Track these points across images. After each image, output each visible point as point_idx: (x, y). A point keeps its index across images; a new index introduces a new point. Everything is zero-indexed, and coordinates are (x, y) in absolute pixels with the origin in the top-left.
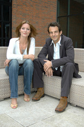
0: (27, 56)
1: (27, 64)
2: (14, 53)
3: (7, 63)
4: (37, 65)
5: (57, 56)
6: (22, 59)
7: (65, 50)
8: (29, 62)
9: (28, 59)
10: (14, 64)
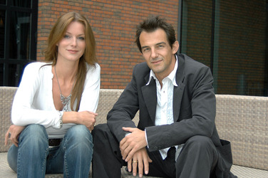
0: (71, 115)
1: (72, 140)
3: (14, 136)
4: (105, 141)
5: (165, 116)
6: (58, 126)
7: (190, 99)
8: (80, 132)
9: (77, 124)
10: (34, 139)
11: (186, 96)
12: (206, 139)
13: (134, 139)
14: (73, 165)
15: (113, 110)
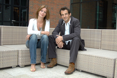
0: (43, 32)
1: (43, 39)
2: (33, 29)
3: (28, 38)
4: (52, 39)
5: (67, 32)
6: (40, 35)
8: (45, 36)
9: (44, 34)
10: (34, 38)
11: (73, 27)
12: (78, 38)
13: (59, 38)
14: (43, 45)
15: (53, 31)
